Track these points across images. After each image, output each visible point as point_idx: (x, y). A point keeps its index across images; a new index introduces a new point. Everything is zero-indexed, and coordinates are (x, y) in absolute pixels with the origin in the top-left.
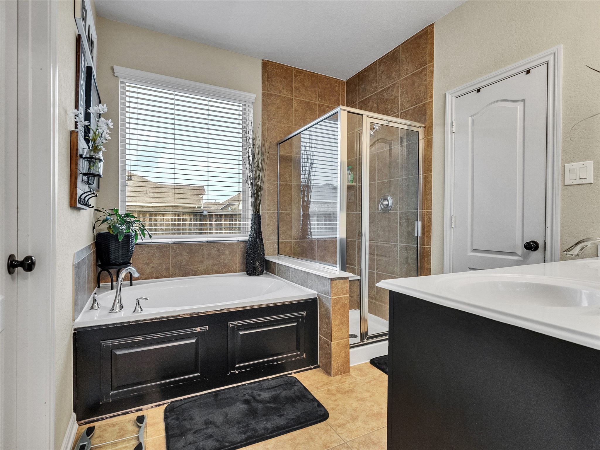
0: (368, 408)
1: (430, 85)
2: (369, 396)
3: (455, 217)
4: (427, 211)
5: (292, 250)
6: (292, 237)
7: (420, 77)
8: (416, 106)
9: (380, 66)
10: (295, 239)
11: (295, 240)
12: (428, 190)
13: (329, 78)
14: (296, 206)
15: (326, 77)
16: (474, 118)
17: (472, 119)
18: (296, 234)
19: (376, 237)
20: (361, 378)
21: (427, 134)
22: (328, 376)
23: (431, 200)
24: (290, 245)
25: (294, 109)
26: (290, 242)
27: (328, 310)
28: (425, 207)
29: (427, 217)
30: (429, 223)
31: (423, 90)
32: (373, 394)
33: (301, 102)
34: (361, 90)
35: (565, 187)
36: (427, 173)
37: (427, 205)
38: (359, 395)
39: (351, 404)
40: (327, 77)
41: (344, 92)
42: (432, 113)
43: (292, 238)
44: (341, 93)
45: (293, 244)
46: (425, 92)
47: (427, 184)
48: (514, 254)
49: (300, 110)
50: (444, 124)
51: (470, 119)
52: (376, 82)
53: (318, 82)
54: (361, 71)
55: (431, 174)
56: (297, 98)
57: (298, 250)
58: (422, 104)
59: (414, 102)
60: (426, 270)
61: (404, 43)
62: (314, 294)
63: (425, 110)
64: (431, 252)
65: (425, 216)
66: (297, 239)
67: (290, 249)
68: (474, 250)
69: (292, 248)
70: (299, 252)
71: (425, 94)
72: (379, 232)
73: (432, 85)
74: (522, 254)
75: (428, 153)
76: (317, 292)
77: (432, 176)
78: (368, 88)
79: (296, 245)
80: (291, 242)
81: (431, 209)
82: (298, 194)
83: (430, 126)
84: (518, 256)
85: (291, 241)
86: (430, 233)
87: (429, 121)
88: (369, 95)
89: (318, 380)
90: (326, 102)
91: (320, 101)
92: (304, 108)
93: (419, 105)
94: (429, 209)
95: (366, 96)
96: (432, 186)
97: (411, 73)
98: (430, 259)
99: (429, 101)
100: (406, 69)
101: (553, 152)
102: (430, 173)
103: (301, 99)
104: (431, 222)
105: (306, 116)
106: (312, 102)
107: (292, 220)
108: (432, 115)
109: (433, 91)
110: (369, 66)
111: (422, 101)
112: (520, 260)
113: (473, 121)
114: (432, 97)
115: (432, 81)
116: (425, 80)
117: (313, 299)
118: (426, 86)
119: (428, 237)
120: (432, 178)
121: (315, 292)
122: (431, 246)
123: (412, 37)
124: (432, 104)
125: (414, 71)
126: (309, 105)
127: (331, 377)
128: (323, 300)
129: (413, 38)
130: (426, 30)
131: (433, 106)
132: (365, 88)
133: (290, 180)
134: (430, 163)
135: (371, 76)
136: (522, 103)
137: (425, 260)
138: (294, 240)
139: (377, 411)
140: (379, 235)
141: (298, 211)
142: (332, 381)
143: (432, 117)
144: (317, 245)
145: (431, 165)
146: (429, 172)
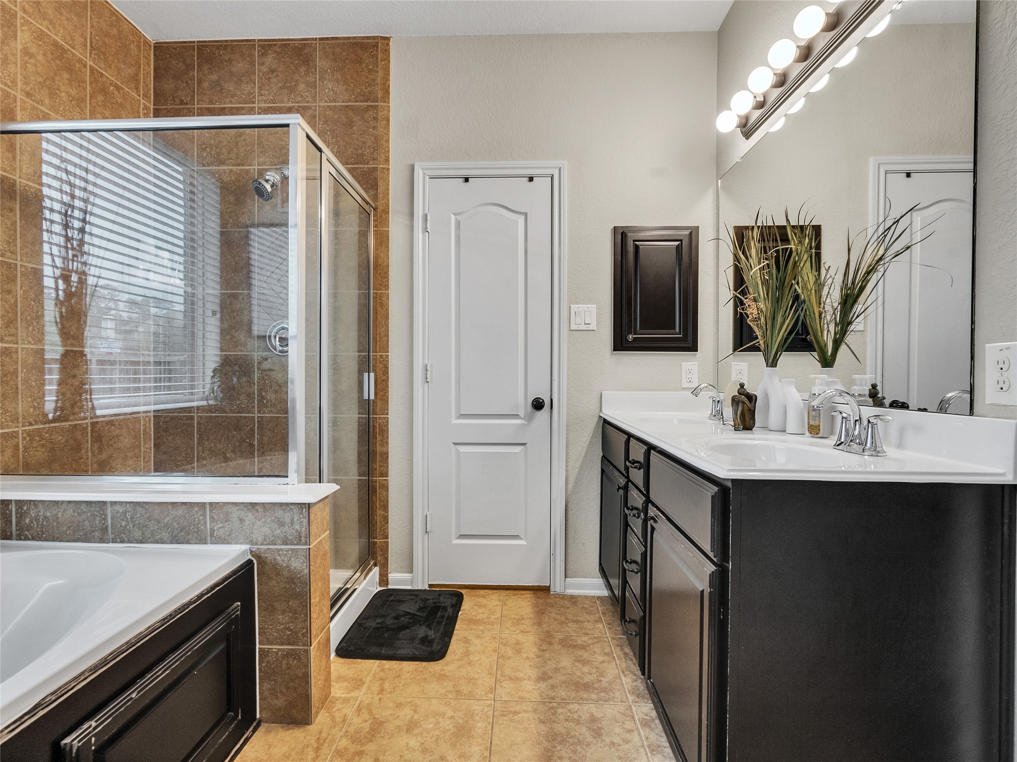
0: (437, 732)
1: (385, 139)
2: (412, 712)
3: (431, 366)
4: (380, 356)
5: (21, 457)
6: (20, 420)
7: (363, 117)
8: (355, 166)
9: (263, 55)
10: (30, 424)
11: (30, 428)
12: (381, 318)
13: (116, 12)
14: (30, 329)
15: (110, 7)
16: (459, 218)
17: (456, 219)
18: (31, 410)
19: (256, 406)
20: (361, 691)
21: (380, 222)
22: (302, 730)
23: (388, 336)
24: (14, 442)
25: (19, 47)
26: (14, 435)
27: (300, 578)
28: (376, 347)
29: (381, 366)
30: (384, 375)
31: (369, 143)
32: (412, 705)
33: (40, 36)
34: (206, 85)
35: (571, 332)
36: (380, 289)
37: (380, 345)
38: (397, 722)
39: (407, 746)
40: (112, 9)
41: (149, 65)
42: (388, 189)
43: (18, 422)
44: (142, 66)
45: (24, 439)
46: (374, 148)
47: (379, 309)
48: (516, 416)
49: (40, 58)
50: (412, 215)
51: (453, 217)
52: (255, 85)
53: (89, 9)
54: (206, 42)
55: (387, 292)
56: (29, 19)
57: (39, 454)
58: (370, 168)
59: (352, 157)
60: (381, 455)
61: (327, 39)
62: (244, 553)
63: (376, 179)
64: (388, 424)
65: (376, 363)
66: (36, 423)
67: (15, 455)
68: (462, 416)
69: (21, 451)
70: (42, 461)
71: (374, 151)
72: (264, 394)
73: (388, 141)
74: (525, 415)
75: (382, 255)
76: (248, 546)
77: (388, 296)
78: (230, 86)
79: (32, 440)
80: (17, 432)
81: (388, 352)
82: (36, 296)
83: (384, 210)
84: (521, 418)
85: (16, 429)
86: (385, 393)
87: (383, 202)
88: (231, 102)
89: (294, 749)
90: (108, 69)
91: (94, 60)
92: (53, 60)
93: (362, 166)
94: (384, 352)
95: (225, 103)
96: (388, 314)
97: (344, 102)
98: (388, 437)
99: (383, 166)
100: (333, 90)
101: (560, 289)
102: (386, 290)
103: (41, 27)
104: (388, 373)
105: (56, 83)
106: (73, 51)
107: (17, 369)
108: (388, 193)
109: (388, 151)
110: (234, 41)
111: (369, 162)
112: (523, 424)
113: (458, 223)
114: (387, 161)
115: (388, 134)
116: (374, 128)
117: (246, 566)
118: (376, 138)
119: (382, 399)
120: (388, 298)
121: (245, 547)
122: (387, 414)
123: (344, 38)
124: (389, 174)
125: (349, 101)
126: (65, 55)
127: (309, 726)
128: (275, 559)
129: (348, 41)
130: (375, 41)
131: (389, 178)
132: (217, 83)
133: (11, 252)
134: (386, 273)
135: (239, 66)
136: (523, 217)
137: (378, 439)
138: (26, 428)
139: (452, 725)
140: (265, 401)
141: (35, 344)
142: (321, 732)
143: (389, 195)
144: (92, 435)
145: (387, 277)
146: (384, 289)
